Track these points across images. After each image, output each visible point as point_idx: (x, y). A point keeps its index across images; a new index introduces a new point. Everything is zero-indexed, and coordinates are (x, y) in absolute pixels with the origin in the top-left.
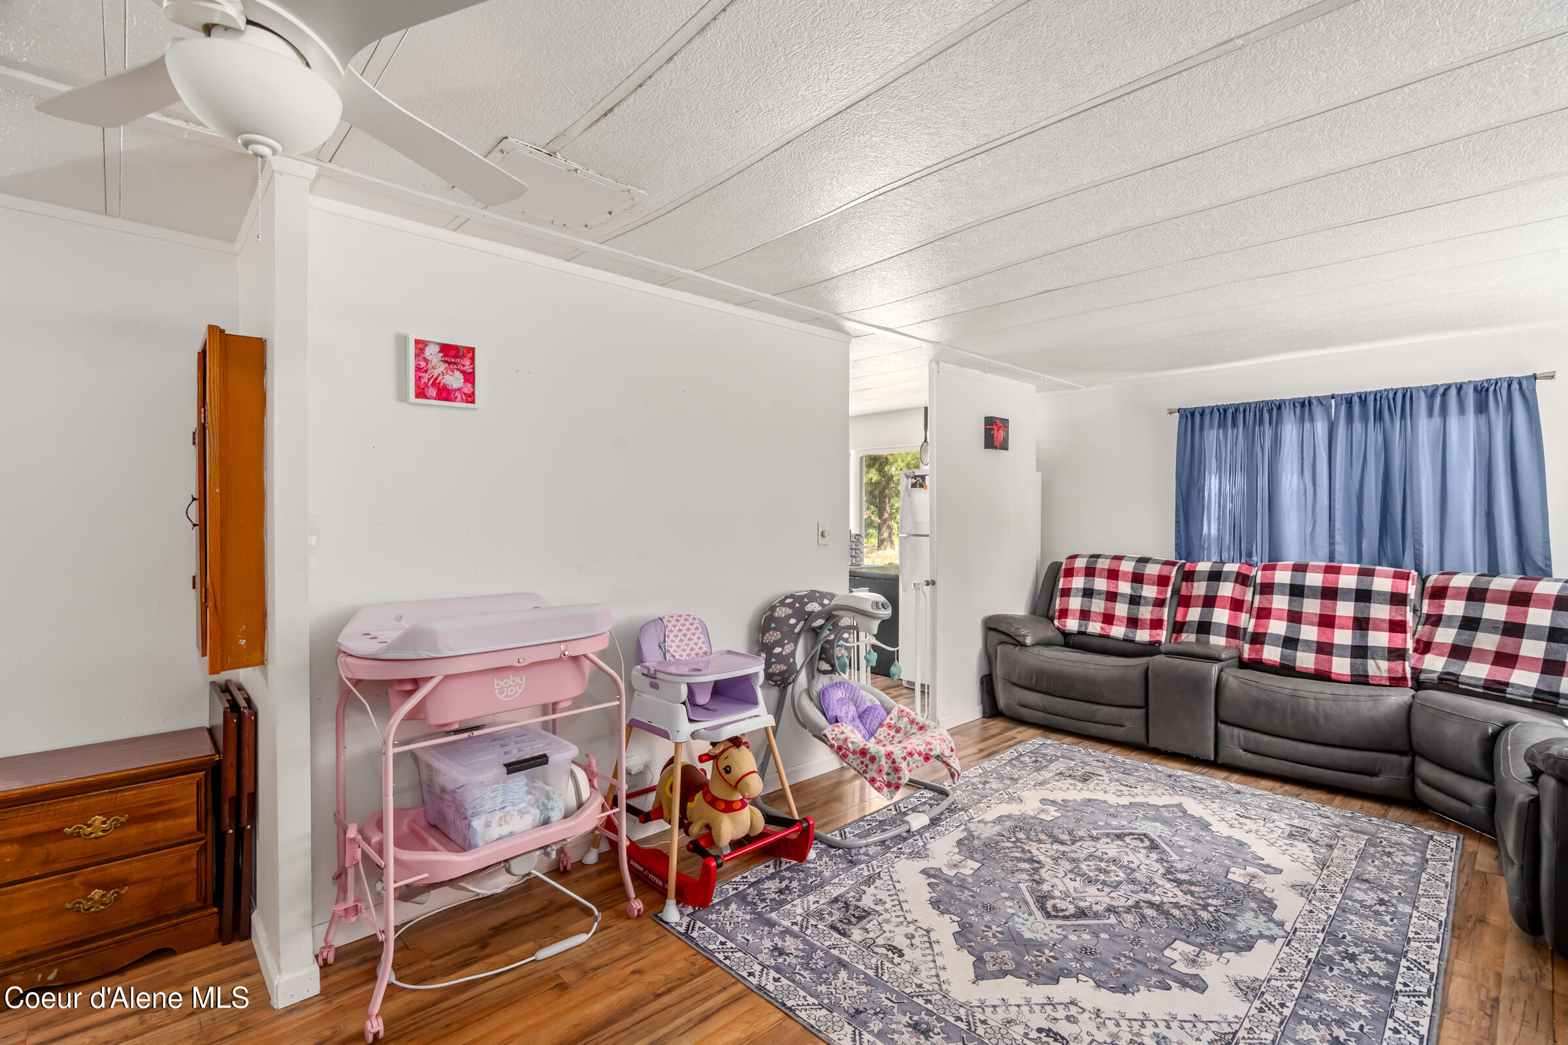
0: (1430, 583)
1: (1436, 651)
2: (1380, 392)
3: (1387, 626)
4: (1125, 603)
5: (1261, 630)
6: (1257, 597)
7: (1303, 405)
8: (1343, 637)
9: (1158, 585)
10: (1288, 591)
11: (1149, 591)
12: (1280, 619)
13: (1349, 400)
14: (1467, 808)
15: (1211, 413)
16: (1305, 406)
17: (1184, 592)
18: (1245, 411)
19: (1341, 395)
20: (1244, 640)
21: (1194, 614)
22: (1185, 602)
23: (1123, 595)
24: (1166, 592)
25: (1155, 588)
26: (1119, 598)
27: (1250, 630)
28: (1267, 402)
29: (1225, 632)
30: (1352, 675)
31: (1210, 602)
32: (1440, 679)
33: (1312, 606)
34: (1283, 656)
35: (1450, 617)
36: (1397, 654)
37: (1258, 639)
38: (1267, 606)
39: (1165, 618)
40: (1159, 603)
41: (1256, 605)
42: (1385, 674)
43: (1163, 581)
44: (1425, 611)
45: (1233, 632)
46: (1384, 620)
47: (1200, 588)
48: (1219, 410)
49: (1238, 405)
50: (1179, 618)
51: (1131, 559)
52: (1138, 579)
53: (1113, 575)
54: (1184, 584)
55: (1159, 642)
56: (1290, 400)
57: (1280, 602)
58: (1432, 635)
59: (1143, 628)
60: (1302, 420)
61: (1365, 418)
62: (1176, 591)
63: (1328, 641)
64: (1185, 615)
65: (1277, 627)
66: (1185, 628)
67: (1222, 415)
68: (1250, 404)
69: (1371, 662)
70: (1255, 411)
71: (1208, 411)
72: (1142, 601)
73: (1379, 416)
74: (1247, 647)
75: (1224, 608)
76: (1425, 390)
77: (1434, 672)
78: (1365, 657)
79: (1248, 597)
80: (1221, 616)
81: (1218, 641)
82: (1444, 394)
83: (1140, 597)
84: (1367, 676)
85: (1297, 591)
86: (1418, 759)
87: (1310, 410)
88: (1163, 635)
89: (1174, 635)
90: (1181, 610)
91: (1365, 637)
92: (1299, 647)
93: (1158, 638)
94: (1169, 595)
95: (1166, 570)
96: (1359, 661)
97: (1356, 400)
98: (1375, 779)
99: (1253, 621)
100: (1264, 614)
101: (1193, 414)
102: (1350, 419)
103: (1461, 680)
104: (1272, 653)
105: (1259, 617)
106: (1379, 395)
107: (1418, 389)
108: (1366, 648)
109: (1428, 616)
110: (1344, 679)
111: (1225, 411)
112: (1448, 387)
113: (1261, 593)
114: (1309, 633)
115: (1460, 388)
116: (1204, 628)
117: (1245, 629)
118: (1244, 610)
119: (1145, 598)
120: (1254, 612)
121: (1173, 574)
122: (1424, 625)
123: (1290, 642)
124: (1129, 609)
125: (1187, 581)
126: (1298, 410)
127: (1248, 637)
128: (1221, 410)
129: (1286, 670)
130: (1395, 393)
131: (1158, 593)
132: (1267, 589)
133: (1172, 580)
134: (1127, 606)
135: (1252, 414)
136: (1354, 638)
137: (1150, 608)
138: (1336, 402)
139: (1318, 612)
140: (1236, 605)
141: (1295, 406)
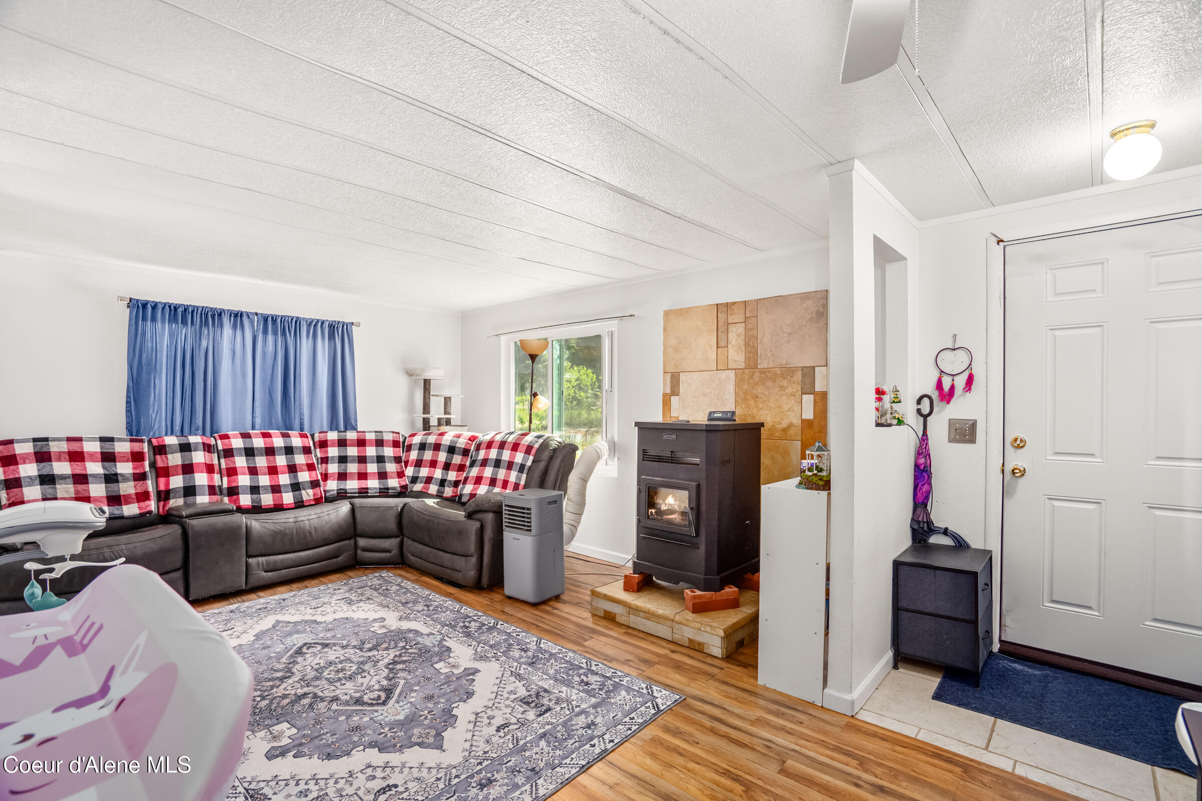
0: (317, 439)
1: (332, 478)
2: (284, 316)
3: (306, 468)
4: (100, 483)
5: (234, 485)
6: (223, 461)
7: (236, 315)
8: (284, 479)
9: (133, 461)
10: (243, 453)
11: (125, 468)
12: (244, 474)
13: (265, 319)
14: (388, 555)
15: (163, 309)
16: (238, 317)
17: (160, 464)
18: (193, 312)
19: (262, 314)
20: (221, 493)
21: (177, 482)
22: (164, 472)
23: (95, 476)
24: (143, 466)
25: (130, 464)
26: (90, 479)
27: (225, 485)
28: (211, 309)
29: (207, 492)
30: (295, 503)
31: (188, 469)
32: (338, 493)
33: (261, 462)
34: (253, 501)
35: (332, 457)
36: (315, 484)
37: (233, 492)
38: (232, 466)
39: (150, 489)
40: (140, 477)
41: (223, 466)
42: (312, 498)
43: (137, 457)
44: (319, 456)
45: (212, 490)
46: (303, 464)
47: (175, 459)
48: (170, 307)
49: (187, 306)
50: (162, 487)
51: (92, 439)
52: (108, 457)
53: (76, 457)
54: (158, 457)
55: (150, 512)
56: (228, 310)
57: (240, 462)
58: (326, 469)
59: (127, 503)
60: (234, 327)
61: (275, 333)
62: (153, 465)
63: (277, 484)
64: (168, 484)
65: (244, 480)
66: (171, 495)
67: (173, 312)
68: (198, 308)
69: (303, 492)
70: (201, 314)
71: (160, 307)
72: (120, 478)
73: (284, 333)
74: (226, 499)
75: (202, 472)
76: (306, 320)
77: (333, 490)
78: (299, 490)
79: (216, 462)
80: (201, 479)
81: (203, 499)
82: (315, 325)
83: (116, 474)
84: (303, 501)
85: (250, 452)
86: (358, 539)
87: (241, 321)
88: (152, 505)
89: (162, 503)
90: (162, 481)
91: (296, 477)
92: (261, 492)
93: (148, 509)
94: (147, 469)
95: (137, 447)
96: (297, 493)
97: (270, 319)
98: (339, 559)
99: (225, 479)
100: (232, 472)
101: (145, 305)
102: (265, 332)
103: (348, 491)
104: (245, 500)
105: (229, 475)
106: (283, 319)
107: (304, 319)
108: (298, 484)
109: (322, 458)
110: (291, 506)
111: (176, 309)
112: (318, 321)
113: (225, 457)
114: (264, 480)
115: (323, 323)
116: (190, 491)
117: (220, 487)
118: (216, 472)
119: (122, 475)
120: (224, 472)
121: (146, 450)
122: (321, 464)
123: (255, 490)
124: (106, 487)
125: (160, 454)
126: (232, 319)
127: (225, 492)
128: (172, 307)
129: (257, 509)
130: (292, 319)
131: (134, 468)
132: (229, 453)
133: (147, 455)
134: (103, 485)
135: (199, 315)
136: (290, 479)
137: (132, 483)
138: (258, 318)
139: (266, 465)
140: (210, 469)
141: (230, 315)
